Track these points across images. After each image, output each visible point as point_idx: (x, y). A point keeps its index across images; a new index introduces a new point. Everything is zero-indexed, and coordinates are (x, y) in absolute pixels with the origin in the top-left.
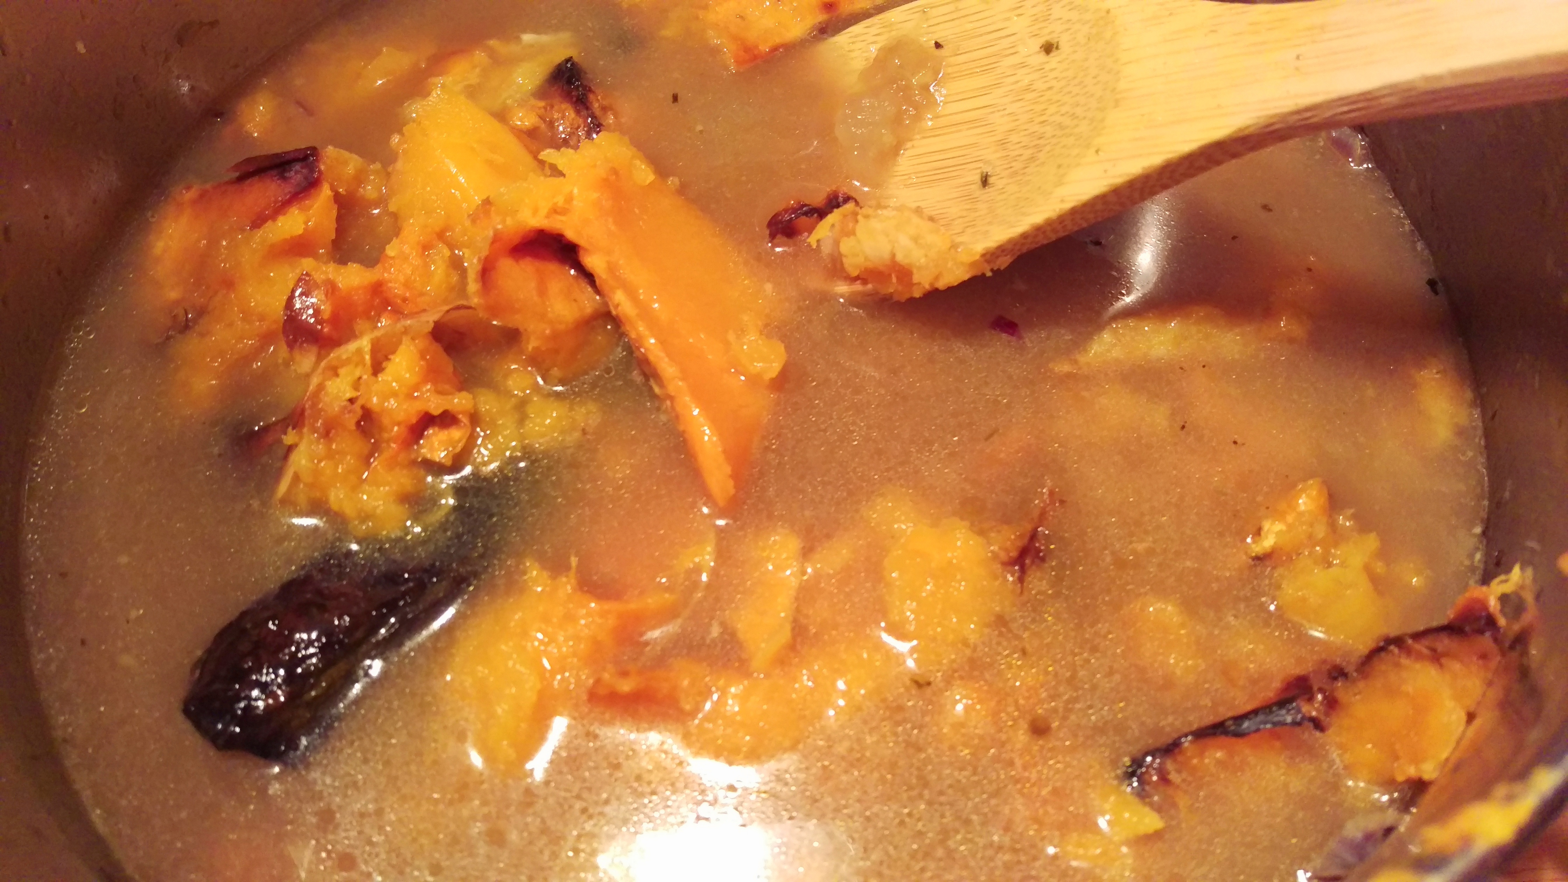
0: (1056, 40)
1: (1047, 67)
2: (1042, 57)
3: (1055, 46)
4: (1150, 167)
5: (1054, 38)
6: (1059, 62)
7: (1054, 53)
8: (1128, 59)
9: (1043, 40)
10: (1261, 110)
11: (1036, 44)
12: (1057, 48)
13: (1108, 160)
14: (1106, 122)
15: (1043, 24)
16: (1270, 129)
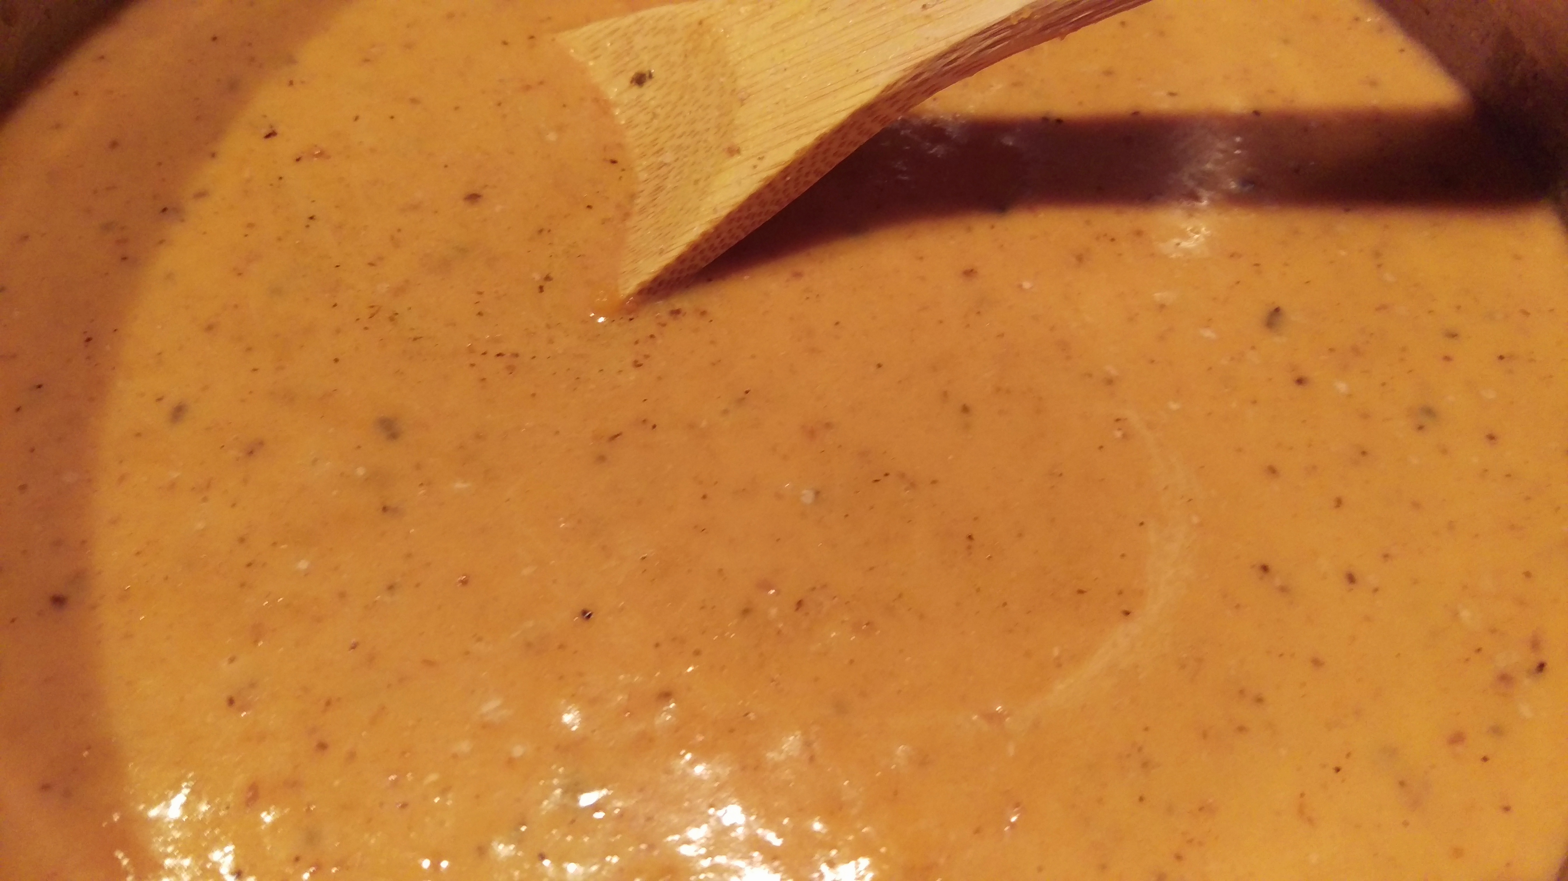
0: (647, 69)
1: (645, 99)
2: (636, 90)
3: (648, 75)
4: (803, 149)
5: (644, 68)
6: (657, 90)
7: (648, 83)
8: (740, 59)
9: (632, 74)
10: (905, 62)
11: (625, 80)
12: (651, 76)
13: (753, 157)
14: (737, 122)
15: (627, 59)
16: (919, 80)
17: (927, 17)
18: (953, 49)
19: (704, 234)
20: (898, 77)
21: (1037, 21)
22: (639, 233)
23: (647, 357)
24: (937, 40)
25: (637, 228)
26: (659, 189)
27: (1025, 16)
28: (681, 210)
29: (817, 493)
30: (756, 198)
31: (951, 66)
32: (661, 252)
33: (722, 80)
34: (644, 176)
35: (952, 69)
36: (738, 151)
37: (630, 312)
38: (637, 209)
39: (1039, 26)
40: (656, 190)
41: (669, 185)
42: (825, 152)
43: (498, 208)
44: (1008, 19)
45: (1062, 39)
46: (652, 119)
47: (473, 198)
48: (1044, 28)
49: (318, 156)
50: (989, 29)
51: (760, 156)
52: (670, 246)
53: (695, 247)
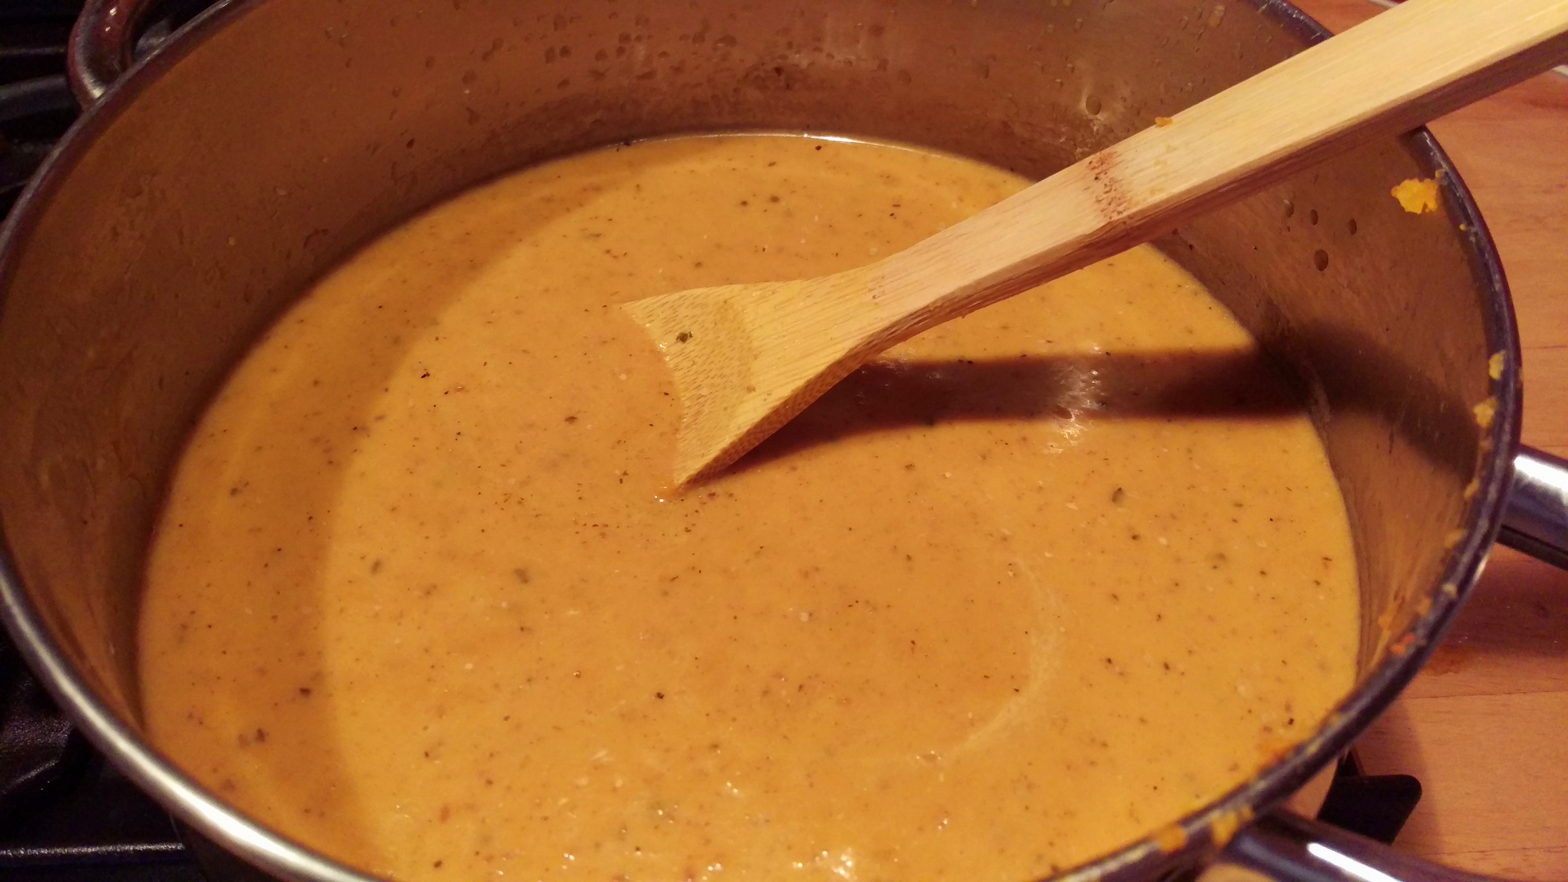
0: (688, 331)
1: (687, 351)
2: (680, 345)
3: (689, 335)
4: (797, 389)
5: (686, 330)
6: (695, 345)
7: (689, 340)
8: (753, 328)
9: (677, 334)
10: (862, 334)
11: (673, 338)
12: (691, 336)
13: (764, 393)
14: (752, 370)
15: (673, 323)
16: (871, 345)
17: (876, 304)
18: (893, 326)
19: (732, 444)
20: (858, 343)
21: (948, 307)
22: (686, 442)
23: (693, 525)
24: (882, 319)
25: (685, 439)
26: (698, 413)
27: (938, 304)
28: (716, 427)
29: (811, 615)
30: (766, 420)
31: (892, 336)
32: (703, 455)
33: (741, 341)
34: (687, 404)
35: (893, 337)
36: (754, 389)
37: (681, 495)
38: (683, 426)
39: (948, 310)
40: (696, 414)
41: (706, 410)
42: (812, 389)
43: (589, 427)
44: (928, 306)
45: (963, 317)
46: (692, 365)
47: (571, 419)
48: (952, 311)
49: (459, 390)
50: (915, 313)
51: (769, 393)
52: (709, 451)
53: (725, 452)
